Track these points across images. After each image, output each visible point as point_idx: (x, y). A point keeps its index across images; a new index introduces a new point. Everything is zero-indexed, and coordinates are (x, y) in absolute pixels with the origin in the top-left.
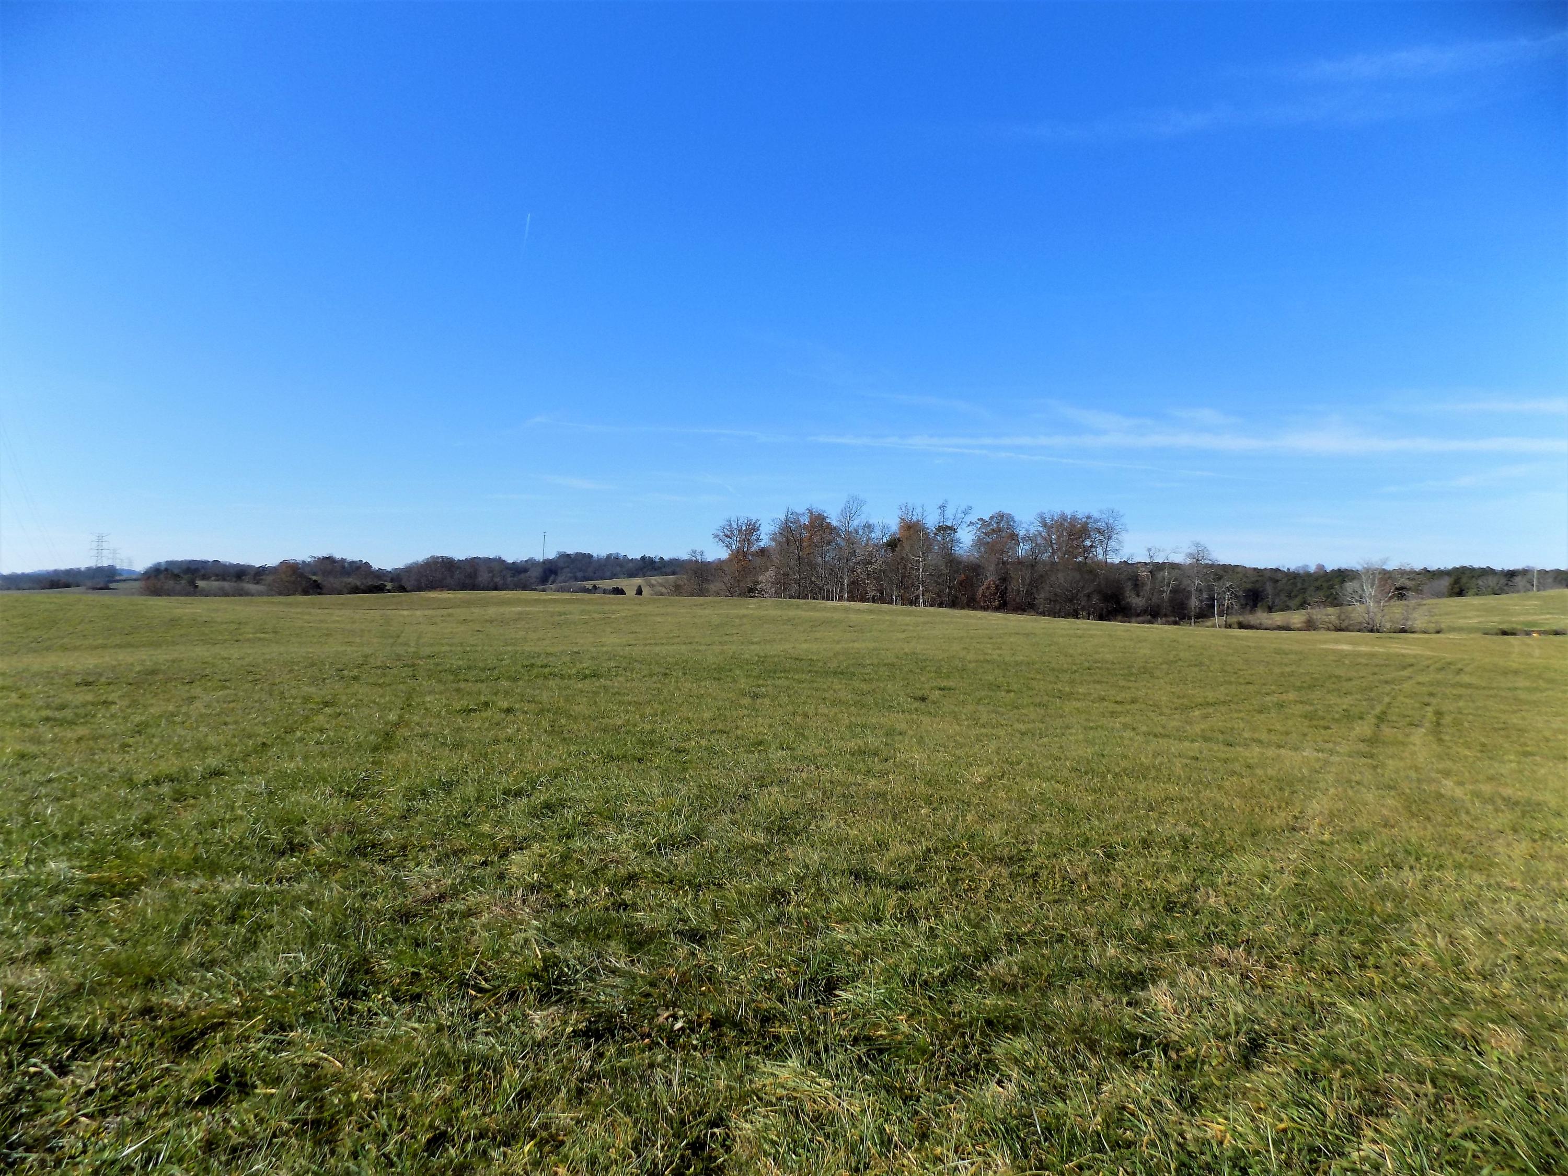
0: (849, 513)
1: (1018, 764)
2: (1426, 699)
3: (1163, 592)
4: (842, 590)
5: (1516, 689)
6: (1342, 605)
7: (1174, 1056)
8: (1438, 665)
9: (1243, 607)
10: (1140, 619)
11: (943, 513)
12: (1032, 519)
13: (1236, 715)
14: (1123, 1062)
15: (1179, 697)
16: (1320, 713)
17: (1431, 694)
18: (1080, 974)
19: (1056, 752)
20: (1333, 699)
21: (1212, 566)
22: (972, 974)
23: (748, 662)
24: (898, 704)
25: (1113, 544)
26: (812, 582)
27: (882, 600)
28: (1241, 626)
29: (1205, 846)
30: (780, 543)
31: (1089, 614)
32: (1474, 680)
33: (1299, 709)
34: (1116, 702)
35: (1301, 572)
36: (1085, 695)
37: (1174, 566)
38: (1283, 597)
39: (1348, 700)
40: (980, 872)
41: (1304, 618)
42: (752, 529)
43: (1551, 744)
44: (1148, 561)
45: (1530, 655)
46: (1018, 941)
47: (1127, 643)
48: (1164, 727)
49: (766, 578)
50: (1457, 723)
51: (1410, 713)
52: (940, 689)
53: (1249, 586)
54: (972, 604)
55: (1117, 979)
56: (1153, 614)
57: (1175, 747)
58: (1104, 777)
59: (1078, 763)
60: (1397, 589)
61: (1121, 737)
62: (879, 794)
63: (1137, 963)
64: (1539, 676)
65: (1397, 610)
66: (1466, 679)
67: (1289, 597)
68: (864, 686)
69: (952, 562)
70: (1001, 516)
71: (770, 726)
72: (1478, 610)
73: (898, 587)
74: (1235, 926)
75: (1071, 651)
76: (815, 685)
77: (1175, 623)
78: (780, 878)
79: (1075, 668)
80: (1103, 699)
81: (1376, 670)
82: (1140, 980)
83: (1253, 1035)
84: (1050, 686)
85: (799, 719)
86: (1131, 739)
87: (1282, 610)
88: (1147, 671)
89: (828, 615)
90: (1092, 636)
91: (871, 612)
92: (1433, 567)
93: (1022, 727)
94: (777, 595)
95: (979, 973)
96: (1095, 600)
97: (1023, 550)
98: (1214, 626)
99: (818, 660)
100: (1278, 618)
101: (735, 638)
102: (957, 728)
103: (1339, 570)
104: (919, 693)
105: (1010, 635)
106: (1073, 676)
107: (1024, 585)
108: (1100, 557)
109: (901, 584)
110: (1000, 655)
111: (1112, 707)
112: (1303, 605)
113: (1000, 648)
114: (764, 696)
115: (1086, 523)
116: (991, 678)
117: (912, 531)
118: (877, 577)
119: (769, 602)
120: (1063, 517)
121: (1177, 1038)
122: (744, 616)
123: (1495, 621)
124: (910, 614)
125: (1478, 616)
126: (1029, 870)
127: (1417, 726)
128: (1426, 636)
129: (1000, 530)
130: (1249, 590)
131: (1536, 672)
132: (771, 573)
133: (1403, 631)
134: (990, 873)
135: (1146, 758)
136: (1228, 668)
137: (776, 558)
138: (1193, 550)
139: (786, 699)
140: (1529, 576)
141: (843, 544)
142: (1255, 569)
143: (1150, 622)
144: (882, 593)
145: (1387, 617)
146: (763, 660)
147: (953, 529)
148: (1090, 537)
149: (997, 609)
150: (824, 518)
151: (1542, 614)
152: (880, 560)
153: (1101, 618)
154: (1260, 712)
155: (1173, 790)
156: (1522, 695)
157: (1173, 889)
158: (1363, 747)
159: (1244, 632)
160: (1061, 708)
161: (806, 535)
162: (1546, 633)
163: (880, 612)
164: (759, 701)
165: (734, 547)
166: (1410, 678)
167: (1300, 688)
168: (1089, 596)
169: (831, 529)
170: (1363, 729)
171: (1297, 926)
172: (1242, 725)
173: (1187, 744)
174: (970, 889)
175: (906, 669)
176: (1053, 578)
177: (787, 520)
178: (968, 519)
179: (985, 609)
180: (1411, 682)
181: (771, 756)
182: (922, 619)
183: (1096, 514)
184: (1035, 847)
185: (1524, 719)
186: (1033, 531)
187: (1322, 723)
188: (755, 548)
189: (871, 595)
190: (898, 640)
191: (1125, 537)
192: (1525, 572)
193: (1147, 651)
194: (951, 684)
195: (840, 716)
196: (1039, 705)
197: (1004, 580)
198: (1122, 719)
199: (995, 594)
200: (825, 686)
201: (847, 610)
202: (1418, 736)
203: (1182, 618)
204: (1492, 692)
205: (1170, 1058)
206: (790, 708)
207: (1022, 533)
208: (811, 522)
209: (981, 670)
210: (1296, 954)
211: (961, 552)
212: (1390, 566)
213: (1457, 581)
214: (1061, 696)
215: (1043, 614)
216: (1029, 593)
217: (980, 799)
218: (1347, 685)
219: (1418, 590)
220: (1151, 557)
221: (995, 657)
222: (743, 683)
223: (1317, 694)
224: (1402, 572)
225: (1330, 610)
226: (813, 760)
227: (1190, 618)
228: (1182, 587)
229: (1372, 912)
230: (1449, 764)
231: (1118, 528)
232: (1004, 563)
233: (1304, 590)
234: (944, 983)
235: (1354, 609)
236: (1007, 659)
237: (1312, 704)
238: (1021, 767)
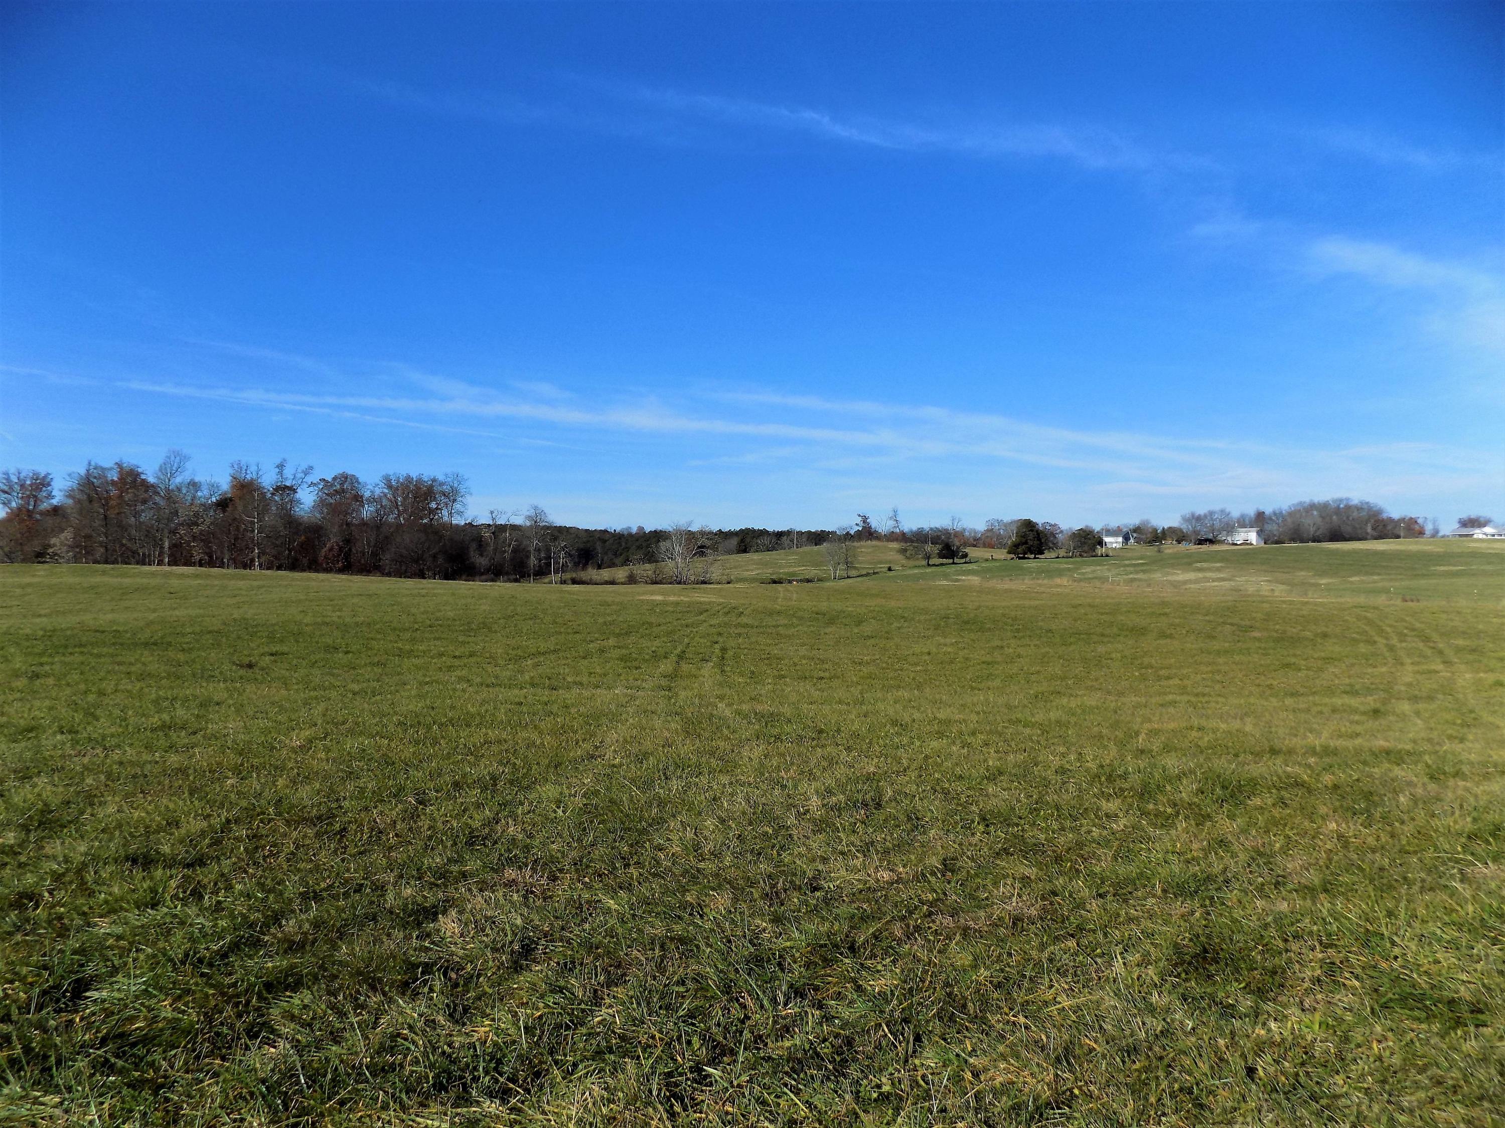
0: (168, 469)
1: (344, 723)
2: (716, 638)
3: (505, 552)
4: (161, 554)
5: (778, 626)
6: (657, 562)
7: (454, 976)
8: (726, 610)
9: (576, 565)
10: (484, 577)
11: (281, 473)
12: (378, 482)
13: (564, 662)
14: (403, 994)
15: (513, 649)
16: (634, 655)
17: (720, 634)
18: (374, 919)
19: (385, 708)
20: (645, 643)
21: (548, 528)
22: (259, 940)
23: (27, 638)
24: (221, 673)
25: (457, 506)
26: (123, 545)
27: (211, 564)
28: (574, 582)
29: (511, 782)
30: (79, 501)
31: (435, 574)
32: (750, 621)
33: (617, 653)
34: (455, 657)
35: (626, 533)
36: (424, 652)
37: (514, 528)
38: (610, 555)
39: (657, 643)
40: (285, 835)
41: (627, 574)
42: (41, 484)
43: (798, 668)
44: (491, 523)
45: (791, 599)
46: (314, 898)
47: (469, 600)
48: (497, 677)
49: (61, 541)
50: (736, 656)
51: (702, 651)
52: (272, 655)
53: (582, 546)
54: (314, 566)
55: (410, 916)
56: (495, 573)
57: (503, 694)
58: (429, 728)
59: (406, 717)
60: (699, 547)
61: (454, 690)
62: (180, 770)
63: (431, 897)
64: (793, 616)
65: (699, 565)
66: (744, 620)
67: (615, 554)
68: (181, 657)
69: (292, 523)
70: (344, 478)
71: (51, 708)
72: (757, 564)
73: (230, 550)
74: (527, 848)
75: (414, 610)
76: (119, 659)
77: (516, 581)
78: (30, 879)
79: (416, 626)
80: (441, 655)
81: (680, 616)
82: (432, 913)
83: (527, 941)
84: (390, 646)
85: (91, 698)
86: (464, 691)
87: (610, 567)
88: (486, 626)
89: (144, 581)
90: (435, 595)
91: (197, 576)
92: (726, 529)
93: (356, 687)
94: (76, 559)
95: (266, 938)
96: (440, 560)
97: (367, 512)
98: (551, 582)
99: (126, 632)
100: (606, 574)
101: (15, 610)
102: (283, 692)
103: (655, 531)
104: (246, 661)
105: (353, 596)
106: (414, 634)
107: (369, 546)
108: (446, 519)
109: (233, 547)
110: (339, 617)
111: (450, 662)
112: (626, 562)
113: (340, 610)
114: (47, 676)
115: (432, 486)
116: (329, 641)
117: (245, 491)
118: (205, 539)
119: (64, 568)
120: (409, 479)
121: (458, 959)
122: (29, 585)
123: (768, 573)
124: (243, 578)
125: (758, 569)
126: (337, 827)
127: (707, 661)
128: (719, 586)
129: (343, 491)
130: (582, 550)
131: (791, 612)
132: (67, 535)
133: (704, 582)
134: (295, 834)
135: (473, 706)
136: (559, 620)
137: (74, 520)
138: (532, 513)
139: (76, 677)
140: (791, 536)
141: (162, 503)
142: (587, 531)
143: (493, 580)
144: (211, 557)
145: (692, 572)
146: (49, 634)
147: (292, 489)
148: (435, 499)
149: (341, 571)
150: (138, 474)
151: (800, 566)
152: (208, 521)
153: (447, 577)
154: (584, 658)
155: (492, 734)
156: (781, 630)
157: (477, 824)
158: (664, 682)
159: (576, 587)
160: (400, 666)
161: (114, 492)
162: (801, 581)
163: (208, 576)
164: (38, 682)
165: (14, 505)
166: (705, 621)
167: (618, 635)
168: (434, 557)
169: (146, 486)
170: (666, 666)
171: (580, 840)
172: (567, 671)
173: (516, 692)
174: (271, 854)
175: (234, 636)
176: (398, 539)
177: (88, 475)
178: (309, 479)
179: (327, 570)
180: (705, 624)
181: (44, 742)
182: (255, 583)
183: (441, 478)
184: (346, 804)
185: (781, 649)
186: (378, 492)
187: (634, 664)
188: (44, 506)
189: (198, 558)
190: (228, 606)
191: (469, 500)
192: (789, 533)
193: (487, 608)
194: (285, 649)
195: (146, 690)
196: (378, 664)
197: (348, 541)
198: (458, 673)
199: (339, 555)
200: (133, 660)
201: (166, 575)
202: (707, 669)
203: (522, 576)
204: (761, 630)
205: (450, 979)
206: (82, 687)
207: (367, 494)
208: (122, 479)
209: (318, 633)
210: (575, 864)
211: (302, 513)
212: (694, 528)
213: (742, 541)
214: (401, 654)
215: (389, 575)
216: (374, 554)
217: (297, 762)
218: (656, 630)
219: (715, 548)
220: (493, 519)
221: (334, 619)
222: (18, 663)
223: (633, 638)
224: (702, 533)
225: (647, 566)
226: (100, 742)
227: (529, 576)
228: (522, 547)
229: (641, 819)
230: (726, 690)
231: (463, 491)
232: (348, 524)
233: (627, 549)
234: (225, 956)
235: (666, 565)
236: (347, 620)
237: (627, 648)
238: (347, 726)
